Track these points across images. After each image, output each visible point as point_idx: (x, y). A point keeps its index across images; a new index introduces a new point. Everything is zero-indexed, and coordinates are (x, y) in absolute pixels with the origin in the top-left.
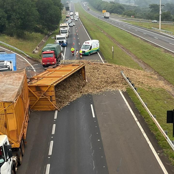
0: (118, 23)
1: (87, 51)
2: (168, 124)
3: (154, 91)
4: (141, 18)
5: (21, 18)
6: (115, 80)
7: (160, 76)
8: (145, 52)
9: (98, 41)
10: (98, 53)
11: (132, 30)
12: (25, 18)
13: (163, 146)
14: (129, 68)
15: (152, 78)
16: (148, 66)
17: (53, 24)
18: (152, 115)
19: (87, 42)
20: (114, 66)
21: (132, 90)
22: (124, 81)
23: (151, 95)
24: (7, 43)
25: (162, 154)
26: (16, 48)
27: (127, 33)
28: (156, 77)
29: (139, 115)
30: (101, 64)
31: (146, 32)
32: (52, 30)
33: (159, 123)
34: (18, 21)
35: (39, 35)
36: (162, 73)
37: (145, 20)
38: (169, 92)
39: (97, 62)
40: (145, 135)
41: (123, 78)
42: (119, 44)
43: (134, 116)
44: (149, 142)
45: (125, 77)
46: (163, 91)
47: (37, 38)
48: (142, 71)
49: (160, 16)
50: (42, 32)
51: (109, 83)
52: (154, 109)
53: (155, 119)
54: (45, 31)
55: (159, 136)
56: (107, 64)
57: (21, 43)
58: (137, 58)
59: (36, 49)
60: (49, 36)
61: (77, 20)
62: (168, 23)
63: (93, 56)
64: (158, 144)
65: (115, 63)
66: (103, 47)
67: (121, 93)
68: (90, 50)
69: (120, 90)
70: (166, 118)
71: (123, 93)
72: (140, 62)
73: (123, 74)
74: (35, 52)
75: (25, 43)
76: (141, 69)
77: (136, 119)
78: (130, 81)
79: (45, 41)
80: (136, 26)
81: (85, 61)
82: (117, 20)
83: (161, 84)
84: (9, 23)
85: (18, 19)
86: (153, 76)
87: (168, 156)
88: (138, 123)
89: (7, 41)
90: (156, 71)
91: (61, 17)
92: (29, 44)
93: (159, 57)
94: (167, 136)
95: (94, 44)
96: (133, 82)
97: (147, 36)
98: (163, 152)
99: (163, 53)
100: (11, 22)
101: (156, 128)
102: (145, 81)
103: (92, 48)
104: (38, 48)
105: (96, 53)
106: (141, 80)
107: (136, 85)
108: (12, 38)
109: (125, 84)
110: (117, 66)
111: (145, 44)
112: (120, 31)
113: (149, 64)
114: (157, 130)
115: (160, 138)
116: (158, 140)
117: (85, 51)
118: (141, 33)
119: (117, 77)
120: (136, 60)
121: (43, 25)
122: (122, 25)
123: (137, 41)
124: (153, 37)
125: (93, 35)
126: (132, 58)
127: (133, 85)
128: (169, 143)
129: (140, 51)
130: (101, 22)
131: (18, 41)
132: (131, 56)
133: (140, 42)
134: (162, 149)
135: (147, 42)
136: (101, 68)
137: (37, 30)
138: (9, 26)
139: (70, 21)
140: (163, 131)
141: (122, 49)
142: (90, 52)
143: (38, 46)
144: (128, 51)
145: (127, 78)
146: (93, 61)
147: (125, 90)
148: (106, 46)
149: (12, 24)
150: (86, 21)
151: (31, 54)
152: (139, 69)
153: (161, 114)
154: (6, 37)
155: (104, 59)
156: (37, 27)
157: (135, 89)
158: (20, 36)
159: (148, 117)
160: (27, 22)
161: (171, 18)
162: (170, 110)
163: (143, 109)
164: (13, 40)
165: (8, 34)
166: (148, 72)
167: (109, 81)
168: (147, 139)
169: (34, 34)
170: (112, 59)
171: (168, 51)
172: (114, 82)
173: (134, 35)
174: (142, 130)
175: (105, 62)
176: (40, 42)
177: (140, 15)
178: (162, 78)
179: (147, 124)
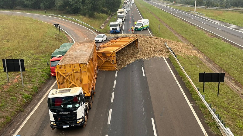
0: (163, 7)
1: (140, 27)
2: (200, 83)
3: (189, 58)
4: (181, 3)
5: (91, 2)
6: (161, 49)
7: (194, 47)
8: (183, 29)
9: (148, 20)
10: (148, 30)
11: (174, 12)
12: (94, 2)
13: (196, 99)
14: (171, 41)
15: (188, 48)
16: (185, 39)
17: (115, 7)
18: (187, 76)
19: (140, 20)
20: (160, 39)
21: (173, 57)
22: (167, 50)
23: (187, 61)
24: (81, 21)
25: (195, 104)
26: (88, 25)
27: (170, 14)
28: (191, 47)
29: (178, 76)
30: (150, 37)
31: (184, 14)
32: (114, 12)
33: (193, 82)
34: (90, 5)
35: (104, 15)
36: (196, 45)
37: (184, 5)
38: (201, 59)
39: (147, 35)
40: (182, 90)
41: (167, 48)
42: (164, 22)
43: (174, 76)
44: (185, 96)
45: (168, 48)
46: (196, 58)
47: (103, 17)
48: (181, 43)
49: (195, 2)
50: (107, 13)
51: (156, 52)
52: (189, 72)
53: (190, 79)
54: (109, 12)
55: (192, 91)
56: (154, 37)
57: (91, 21)
58: (177, 33)
59: (103, 26)
60: (112, 16)
61: (131, 5)
62: (201, 8)
63: (144, 32)
64: (192, 97)
65: (161, 37)
66: (152, 25)
67: (165, 59)
68: (142, 27)
69: (164, 57)
70: (198, 78)
71: (167, 59)
72: (179, 36)
73: (167, 45)
74: (102, 28)
75: (94, 21)
76: (180, 41)
77: (175, 79)
78: (171, 50)
79: (109, 20)
80: (177, 9)
81: (138, 34)
82: (163, 5)
83: (195, 53)
84: (83, 6)
85: (89, 3)
86: (189, 47)
87: (199, 106)
88: (177, 81)
89: (82, 19)
90: (191, 43)
91: (121, 2)
92: (97, 22)
93: (194, 33)
94: (198, 92)
95: (145, 22)
96: (173, 51)
97: (185, 17)
98: (195, 103)
99: (197, 30)
100: (84, 6)
101: (191, 85)
102: (183, 50)
103: (144, 26)
104: (104, 25)
105: (147, 29)
106: (179, 50)
107: (176, 54)
108: (85, 17)
109: (168, 53)
110: (162, 39)
111: (184, 23)
112: (165, 13)
113: (186, 38)
114: (191, 86)
115: (193, 93)
116: (192, 94)
117: (138, 28)
118: (180, 15)
119: (162, 47)
120: (176, 35)
121: (108, 7)
122: (166, 9)
123: (178, 20)
124: (189, 18)
125: (144, 16)
126: (174, 33)
127: (173, 53)
128: (200, 97)
129: (180, 28)
130: (151, 6)
131: (89, 20)
132: (172, 31)
133: (180, 21)
134: (195, 101)
135: (185, 21)
136: (150, 40)
137: (103, 12)
138: (83, 8)
139: (126, 6)
140: (196, 87)
141: (166, 26)
142: (142, 29)
143: (104, 24)
144: (170, 28)
145: (170, 48)
146: (144, 35)
147: (167, 57)
148: (154, 24)
149: (85, 7)
150: (139, 5)
151: (98, 29)
152: (178, 42)
153: (194, 75)
154: (81, 17)
155: (152, 33)
156: (103, 9)
157: (175, 56)
158: (91, 16)
159: (184, 77)
160: (96, 6)
161: (204, 3)
162: (201, 72)
163: (181, 71)
164: (85, 19)
165: (82, 15)
166: (185, 44)
167: (156, 50)
168: (184, 93)
169: (101, 15)
170: (158, 33)
171: (201, 29)
172: (159, 51)
173: (175, 16)
174: (180, 87)
175: (153, 36)
176: (105, 20)
177: (180, 1)
178: (196, 48)
179: (183, 82)
